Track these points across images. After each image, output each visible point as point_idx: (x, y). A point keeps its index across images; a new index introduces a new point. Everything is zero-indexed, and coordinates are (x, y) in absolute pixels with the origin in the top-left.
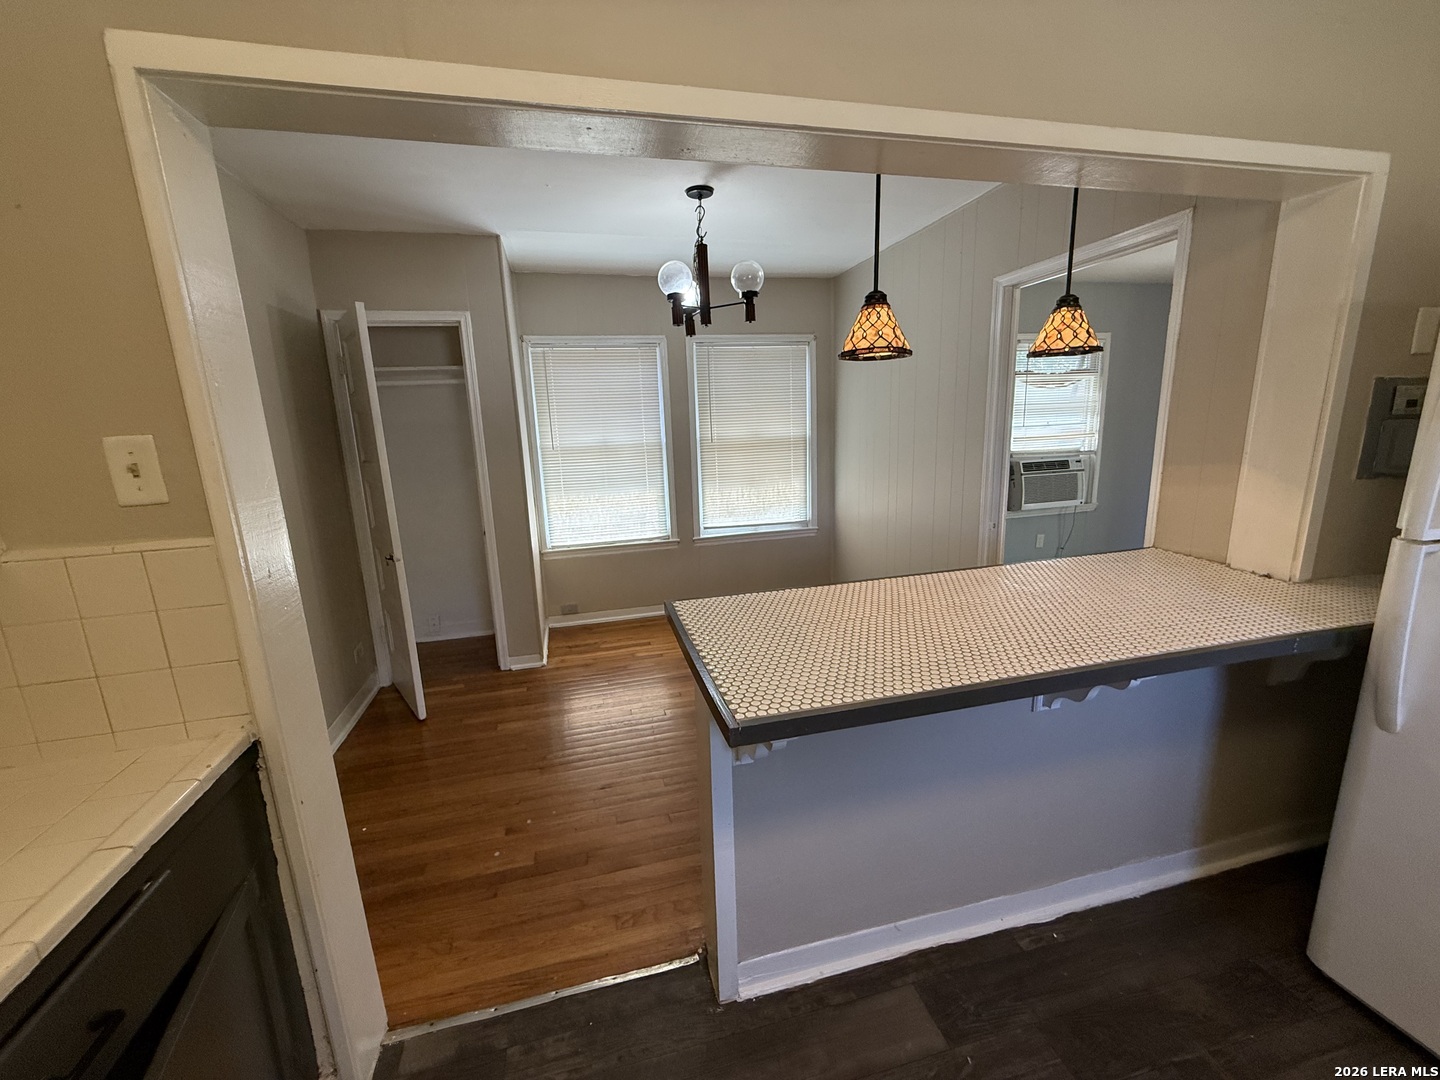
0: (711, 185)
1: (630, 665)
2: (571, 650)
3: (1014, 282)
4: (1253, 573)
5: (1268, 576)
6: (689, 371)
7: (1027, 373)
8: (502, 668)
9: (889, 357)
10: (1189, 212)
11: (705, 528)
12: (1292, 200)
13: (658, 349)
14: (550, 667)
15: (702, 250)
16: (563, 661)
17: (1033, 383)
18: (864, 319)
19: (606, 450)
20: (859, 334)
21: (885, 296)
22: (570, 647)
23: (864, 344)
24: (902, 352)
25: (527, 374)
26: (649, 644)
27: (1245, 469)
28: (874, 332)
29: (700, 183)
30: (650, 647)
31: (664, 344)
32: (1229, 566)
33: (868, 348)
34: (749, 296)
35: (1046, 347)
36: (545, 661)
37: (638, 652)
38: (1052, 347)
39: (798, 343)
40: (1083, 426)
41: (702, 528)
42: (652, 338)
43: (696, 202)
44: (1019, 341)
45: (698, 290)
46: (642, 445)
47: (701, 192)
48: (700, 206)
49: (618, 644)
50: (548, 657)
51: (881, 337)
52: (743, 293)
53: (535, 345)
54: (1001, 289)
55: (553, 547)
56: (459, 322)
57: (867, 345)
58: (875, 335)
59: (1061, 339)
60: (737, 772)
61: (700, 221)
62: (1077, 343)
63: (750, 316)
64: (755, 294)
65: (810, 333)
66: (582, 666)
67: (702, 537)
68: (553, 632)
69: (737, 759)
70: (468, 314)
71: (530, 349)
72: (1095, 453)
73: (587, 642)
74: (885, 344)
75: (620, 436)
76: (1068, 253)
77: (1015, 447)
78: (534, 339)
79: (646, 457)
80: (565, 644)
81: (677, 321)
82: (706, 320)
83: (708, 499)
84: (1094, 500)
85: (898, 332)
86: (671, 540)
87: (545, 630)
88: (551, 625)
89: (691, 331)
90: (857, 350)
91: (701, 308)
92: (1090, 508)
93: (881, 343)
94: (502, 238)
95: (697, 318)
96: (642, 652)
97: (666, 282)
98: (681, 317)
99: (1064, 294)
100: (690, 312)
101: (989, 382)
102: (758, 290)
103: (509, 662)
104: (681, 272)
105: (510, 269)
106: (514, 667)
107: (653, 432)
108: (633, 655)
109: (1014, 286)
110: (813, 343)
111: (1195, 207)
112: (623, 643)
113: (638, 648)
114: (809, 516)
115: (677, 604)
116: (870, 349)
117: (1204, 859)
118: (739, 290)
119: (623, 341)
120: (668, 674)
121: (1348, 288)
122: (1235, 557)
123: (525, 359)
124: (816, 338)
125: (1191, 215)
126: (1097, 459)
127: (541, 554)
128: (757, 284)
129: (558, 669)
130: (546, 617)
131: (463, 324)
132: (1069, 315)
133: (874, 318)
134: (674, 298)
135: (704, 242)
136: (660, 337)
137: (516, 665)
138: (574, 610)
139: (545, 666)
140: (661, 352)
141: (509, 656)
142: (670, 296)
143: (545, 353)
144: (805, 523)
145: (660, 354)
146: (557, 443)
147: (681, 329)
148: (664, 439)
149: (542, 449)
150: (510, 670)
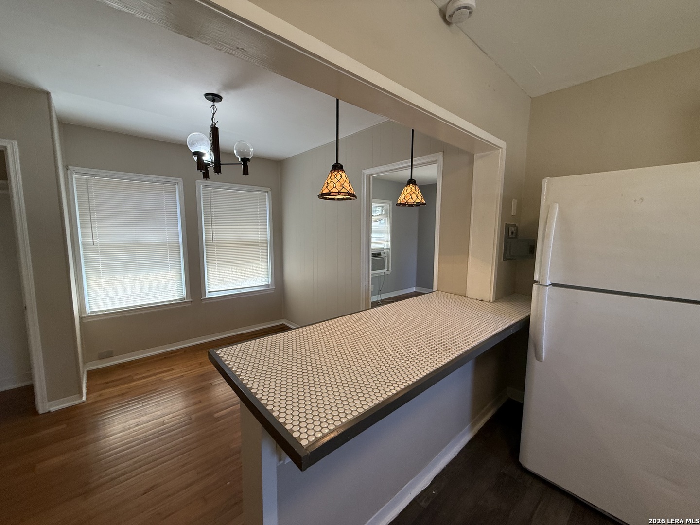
0: (221, 95)
1: (158, 388)
2: (107, 385)
3: (371, 173)
4: (476, 299)
5: (482, 301)
6: (197, 199)
8: (41, 412)
9: (347, 199)
10: (442, 153)
11: (209, 292)
12: (478, 154)
13: (177, 186)
14: (89, 402)
15: (215, 131)
16: (100, 395)
18: (333, 177)
19: (136, 246)
20: (331, 185)
21: (342, 166)
22: (107, 383)
23: (334, 190)
25: (71, 192)
26: (173, 370)
27: (470, 257)
28: (340, 185)
29: (215, 92)
30: (174, 372)
31: (183, 183)
32: (467, 297)
33: (338, 193)
34: (245, 161)
35: (406, 201)
36: (84, 398)
37: (164, 377)
38: (409, 201)
39: (262, 191)
40: (384, 238)
41: (207, 291)
42: (172, 179)
43: (212, 103)
45: (213, 154)
46: (165, 243)
47: (215, 98)
48: (214, 106)
49: (149, 374)
50: (87, 394)
51: (343, 187)
52: (241, 159)
53: (78, 173)
54: (365, 176)
55: (92, 312)
56: (5, 148)
57: (337, 191)
58: (341, 186)
59: (412, 198)
60: (279, 469)
61: (214, 114)
63: (246, 172)
64: (248, 160)
65: (269, 187)
66: (119, 395)
67: (207, 297)
68: (91, 374)
69: (280, 460)
70: (15, 143)
71: (74, 176)
72: (389, 249)
73: (122, 377)
74: (346, 191)
75: (149, 237)
76: (411, 160)
78: (80, 169)
79: (168, 250)
80: (103, 381)
82: (218, 169)
83: (211, 275)
84: (390, 269)
85: (351, 186)
86: (186, 301)
87: (83, 372)
88: (88, 369)
90: (331, 193)
91: (215, 164)
92: (389, 272)
93: (344, 191)
94: (53, 96)
95: (211, 170)
96: (167, 376)
97: (193, 144)
98: (202, 166)
99: (410, 178)
100: (206, 164)
101: (362, 217)
102: (250, 158)
103: (45, 405)
104: (202, 140)
105: (58, 120)
106: (53, 409)
107: (175, 234)
108: (160, 380)
109: (371, 175)
110: (270, 192)
111: (443, 151)
113: (163, 374)
114: (270, 282)
115: (219, 351)
118: (238, 157)
119: (151, 179)
120: (189, 389)
121: (498, 190)
122: (469, 293)
123: (70, 183)
124: (271, 190)
125: (442, 154)
126: (390, 252)
127: (81, 318)
128: (250, 155)
129: (96, 402)
130: (84, 363)
131: (9, 150)
132: (413, 188)
133: (339, 177)
134: (199, 155)
135: (216, 126)
136: (181, 179)
137: (55, 407)
138: (110, 355)
139: (84, 402)
140: (179, 188)
141: (49, 401)
142: (196, 153)
143: (87, 179)
144: (268, 286)
145: (178, 189)
146: (97, 240)
147: (201, 174)
148: (181, 240)
149: (83, 244)
150: (49, 412)
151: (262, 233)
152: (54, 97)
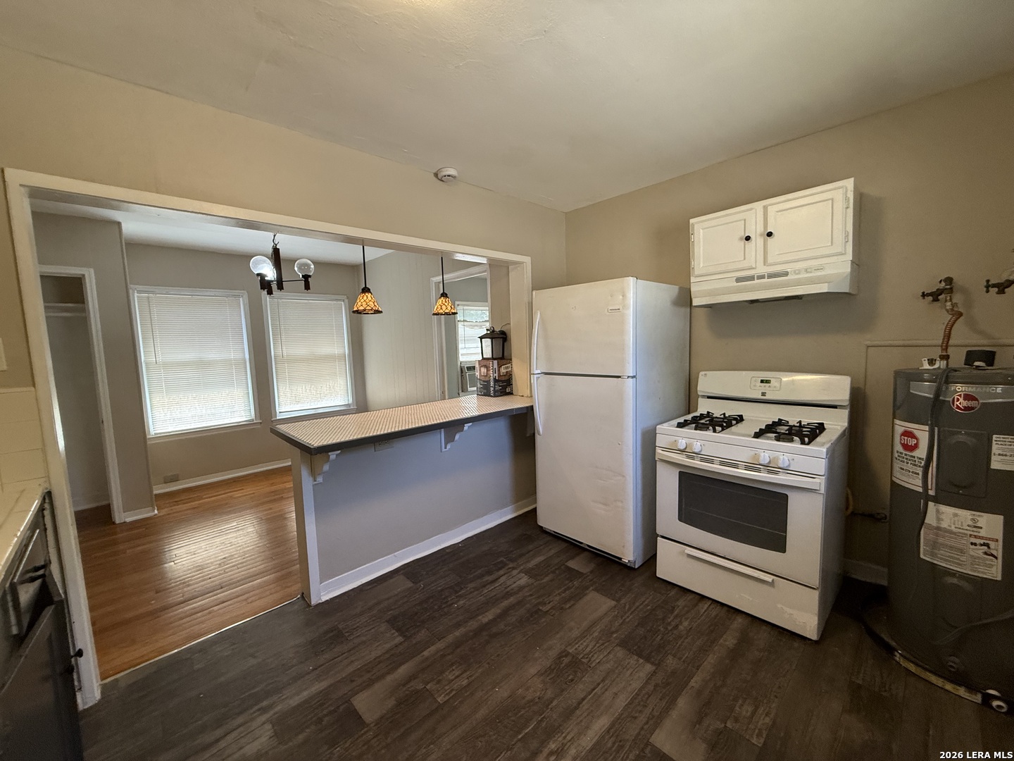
1: (229, 502)
2: (177, 503)
3: (439, 281)
4: (519, 396)
5: (522, 396)
6: (264, 314)
7: (464, 321)
8: (117, 522)
9: (373, 314)
11: (280, 412)
12: (511, 267)
13: (241, 299)
14: (160, 515)
15: (276, 251)
16: (171, 510)
17: (468, 326)
18: (361, 298)
19: (202, 365)
20: (360, 304)
21: (370, 289)
22: (174, 501)
23: (361, 308)
24: (378, 312)
26: (243, 489)
31: (246, 296)
32: (513, 394)
34: (306, 277)
35: (437, 312)
36: (156, 512)
38: (439, 312)
39: (337, 300)
41: (278, 412)
42: (238, 293)
44: (458, 305)
45: (275, 272)
46: (230, 360)
49: (217, 494)
50: (158, 509)
51: (368, 305)
52: (302, 275)
53: (139, 292)
54: (434, 283)
55: (155, 434)
56: (84, 275)
57: (363, 308)
58: (366, 304)
59: (442, 309)
61: (274, 236)
62: (447, 311)
63: (307, 287)
64: (310, 276)
65: (344, 295)
66: (190, 510)
67: (278, 418)
69: (315, 481)
70: (92, 271)
71: (136, 294)
74: (370, 308)
75: (213, 354)
76: (442, 276)
77: (462, 359)
78: (140, 288)
79: (234, 368)
80: (171, 501)
81: (263, 288)
82: (280, 287)
83: (281, 394)
85: (376, 304)
86: (255, 422)
88: (155, 492)
89: (270, 293)
90: (359, 310)
91: (277, 281)
94: (123, 224)
95: (274, 286)
96: (237, 494)
97: (255, 267)
98: (265, 285)
99: (442, 292)
100: (269, 282)
103: (122, 516)
104: (264, 261)
106: (128, 520)
107: (240, 350)
108: (231, 497)
110: (346, 301)
112: (220, 493)
113: (233, 493)
114: (351, 401)
116: (365, 310)
117: (517, 510)
118: (299, 274)
124: (348, 298)
125: (489, 265)
128: (310, 272)
129: (169, 514)
131: (87, 276)
133: (365, 298)
134: (261, 276)
135: (278, 247)
136: (245, 292)
137: (130, 518)
138: (175, 479)
139: (156, 515)
140: (243, 300)
141: (124, 512)
142: (258, 275)
143: (148, 298)
144: (348, 405)
145: (242, 303)
146: (160, 359)
147: (265, 292)
148: (247, 356)
149: (147, 364)
150: (124, 522)
151: (340, 346)
152: (124, 226)
